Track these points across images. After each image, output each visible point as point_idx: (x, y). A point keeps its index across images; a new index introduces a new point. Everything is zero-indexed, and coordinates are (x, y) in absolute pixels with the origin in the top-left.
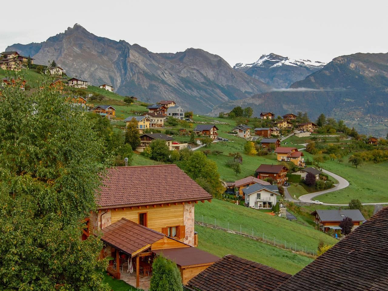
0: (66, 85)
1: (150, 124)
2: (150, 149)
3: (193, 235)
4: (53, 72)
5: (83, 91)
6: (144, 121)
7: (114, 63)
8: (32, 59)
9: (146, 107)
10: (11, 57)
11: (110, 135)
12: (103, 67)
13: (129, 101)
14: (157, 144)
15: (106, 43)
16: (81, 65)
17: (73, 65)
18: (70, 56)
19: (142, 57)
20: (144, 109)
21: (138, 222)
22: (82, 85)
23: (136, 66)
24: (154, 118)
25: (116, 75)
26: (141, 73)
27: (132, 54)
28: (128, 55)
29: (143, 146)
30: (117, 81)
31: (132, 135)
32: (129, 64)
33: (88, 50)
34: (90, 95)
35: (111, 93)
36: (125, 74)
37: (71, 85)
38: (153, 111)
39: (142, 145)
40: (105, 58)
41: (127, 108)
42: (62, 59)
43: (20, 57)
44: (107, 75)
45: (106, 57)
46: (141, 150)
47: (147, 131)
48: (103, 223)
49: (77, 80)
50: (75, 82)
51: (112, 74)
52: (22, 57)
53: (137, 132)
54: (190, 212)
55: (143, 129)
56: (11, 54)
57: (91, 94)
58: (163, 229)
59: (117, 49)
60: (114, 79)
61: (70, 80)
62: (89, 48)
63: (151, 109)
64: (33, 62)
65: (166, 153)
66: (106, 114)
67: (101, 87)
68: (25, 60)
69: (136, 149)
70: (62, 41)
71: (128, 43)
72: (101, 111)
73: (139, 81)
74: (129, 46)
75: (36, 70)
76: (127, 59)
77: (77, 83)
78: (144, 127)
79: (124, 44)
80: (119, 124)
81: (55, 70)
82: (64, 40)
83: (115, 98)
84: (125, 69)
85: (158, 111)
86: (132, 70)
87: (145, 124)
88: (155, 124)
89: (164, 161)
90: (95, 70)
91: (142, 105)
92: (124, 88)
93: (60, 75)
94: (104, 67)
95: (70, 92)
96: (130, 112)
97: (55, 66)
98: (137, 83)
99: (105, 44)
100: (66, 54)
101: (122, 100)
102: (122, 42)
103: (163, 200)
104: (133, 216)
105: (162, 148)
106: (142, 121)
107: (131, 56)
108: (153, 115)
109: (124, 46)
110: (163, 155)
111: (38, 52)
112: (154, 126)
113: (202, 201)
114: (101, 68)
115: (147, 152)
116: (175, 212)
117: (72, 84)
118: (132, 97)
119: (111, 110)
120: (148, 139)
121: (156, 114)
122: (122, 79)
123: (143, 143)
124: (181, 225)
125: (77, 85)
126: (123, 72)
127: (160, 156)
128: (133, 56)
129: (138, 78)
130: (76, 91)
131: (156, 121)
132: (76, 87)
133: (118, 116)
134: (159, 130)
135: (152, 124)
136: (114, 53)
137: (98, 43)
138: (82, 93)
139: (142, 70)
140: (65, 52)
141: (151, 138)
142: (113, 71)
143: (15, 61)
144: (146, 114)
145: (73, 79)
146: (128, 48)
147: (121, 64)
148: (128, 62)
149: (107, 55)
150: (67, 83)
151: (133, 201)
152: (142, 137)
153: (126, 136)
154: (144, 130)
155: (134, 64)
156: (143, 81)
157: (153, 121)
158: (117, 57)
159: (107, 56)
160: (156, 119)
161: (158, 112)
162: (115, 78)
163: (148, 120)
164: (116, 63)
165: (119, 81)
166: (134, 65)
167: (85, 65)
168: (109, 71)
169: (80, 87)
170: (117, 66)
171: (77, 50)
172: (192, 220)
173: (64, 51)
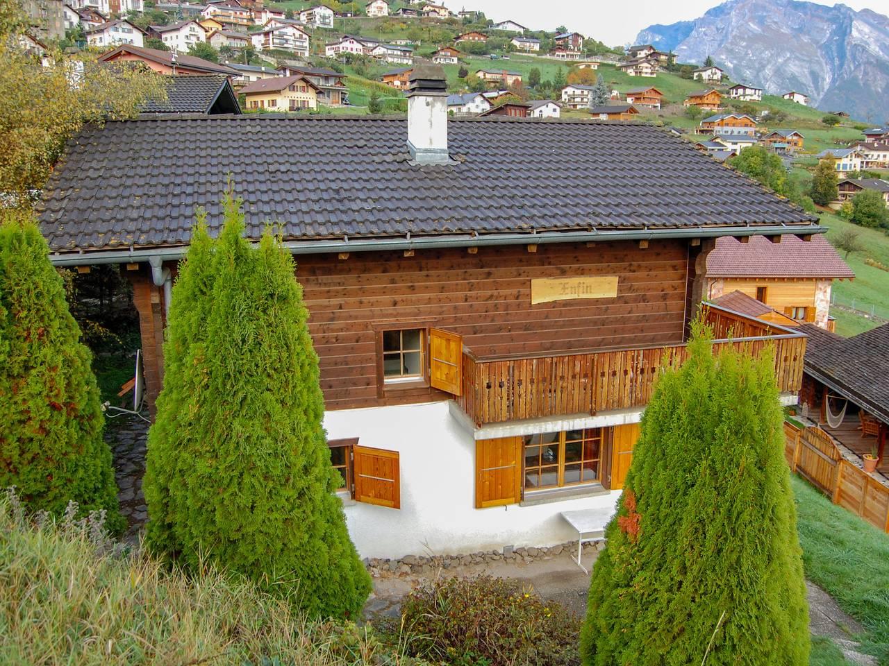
0: (726, 96)
1: (862, 162)
2: (850, 205)
3: (826, 320)
4: (705, 75)
5: (752, 106)
6: (851, 156)
7: (820, 47)
8: (674, 56)
9: (861, 132)
10: (642, 54)
11: (779, 182)
12: (800, 56)
13: (831, 121)
14: (865, 198)
15: (809, 12)
16: (761, 53)
17: (747, 54)
18: (743, 39)
19: (877, 33)
20: (858, 134)
21: (754, 297)
22: (751, 96)
23: (863, 50)
24: (872, 153)
25: (823, 70)
26: (872, 63)
27: (857, 29)
28: (848, 30)
29: (842, 200)
30: (824, 79)
31: (823, 181)
32: (849, 48)
33: (774, 26)
34: (764, 113)
35: (802, 107)
36: (841, 65)
37: (734, 95)
38: (873, 139)
39: (840, 198)
40: (805, 39)
41: (827, 134)
42: (728, 45)
43: (655, 54)
44: (806, 70)
45: (807, 37)
46: (837, 206)
47: (853, 175)
48: (713, 293)
49: (745, 88)
50: (741, 91)
51: (816, 68)
52: (660, 54)
53: (833, 177)
54: (825, 292)
55: (848, 170)
56: (642, 50)
57: (766, 110)
58: (786, 308)
59: (828, 20)
60: (818, 76)
61: (733, 88)
62: (776, 23)
63: (869, 136)
64: (675, 61)
65: (881, 213)
66: (786, 145)
67: (787, 97)
68: (663, 58)
69: (830, 205)
70: (729, 14)
71: (850, 9)
72: (779, 140)
73: (867, 78)
74: (852, 14)
75: (680, 73)
76: (846, 38)
77: (744, 93)
78: (850, 168)
79: (843, 10)
80: (806, 163)
81: (709, 72)
82: (733, 13)
83: (807, 117)
84: (842, 57)
85: (882, 139)
86: (854, 58)
87: (853, 163)
88: (872, 163)
89: (875, 227)
90: (785, 61)
91: (856, 128)
92: (836, 91)
93: (718, 81)
94: (802, 55)
95: (730, 108)
96: (830, 142)
97: (710, 65)
98: (861, 83)
99: (805, 14)
100: (734, 37)
101: (820, 120)
102: (838, 8)
103: (787, 274)
104: (750, 290)
105: (873, 205)
106: (847, 157)
107: (855, 33)
108: (870, 147)
109: (842, 14)
110: (874, 216)
111: (688, 36)
112: (870, 165)
113: (841, 279)
114: (797, 58)
115: (846, 210)
116: (804, 289)
117: (736, 94)
118: (840, 114)
119: (795, 138)
120: (852, 188)
121: (876, 145)
122: (834, 75)
123: (844, 195)
124: (811, 306)
125: (744, 95)
126: (837, 62)
127: (868, 217)
128: (860, 31)
129: (866, 73)
130: (742, 106)
131: (875, 157)
132: (742, 98)
133: (808, 149)
134: (878, 172)
135: (867, 163)
136: (823, 29)
137: (793, 11)
138: (749, 110)
139: (873, 56)
140: (734, 33)
141: (856, 187)
142: (818, 62)
143: (648, 62)
144: (856, 145)
145: (739, 86)
146: (850, 17)
147: (834, 48)
148: (848, 43)
149: (808, 33)
150: (728, 93)
151: (750, 272)
152: (843, 185)
153: (814, 184)
154: (847, 172)
155: (859, 48)
156: (875, 78)
157: (870, 156)
158: (828, 35)
159: (809, 35)
160: (875, 154)
161: (882, 142)
162: (821, 74)
163: (858, 156)
164: (826, 47)
165: (828, 80)
166: (861, 48)
167: (767, 54)
168: (810, 62)
169: (748, 100)
170: (827, 53)
171: (756, 27)
172: (827, 302)
173: (732, 31)
